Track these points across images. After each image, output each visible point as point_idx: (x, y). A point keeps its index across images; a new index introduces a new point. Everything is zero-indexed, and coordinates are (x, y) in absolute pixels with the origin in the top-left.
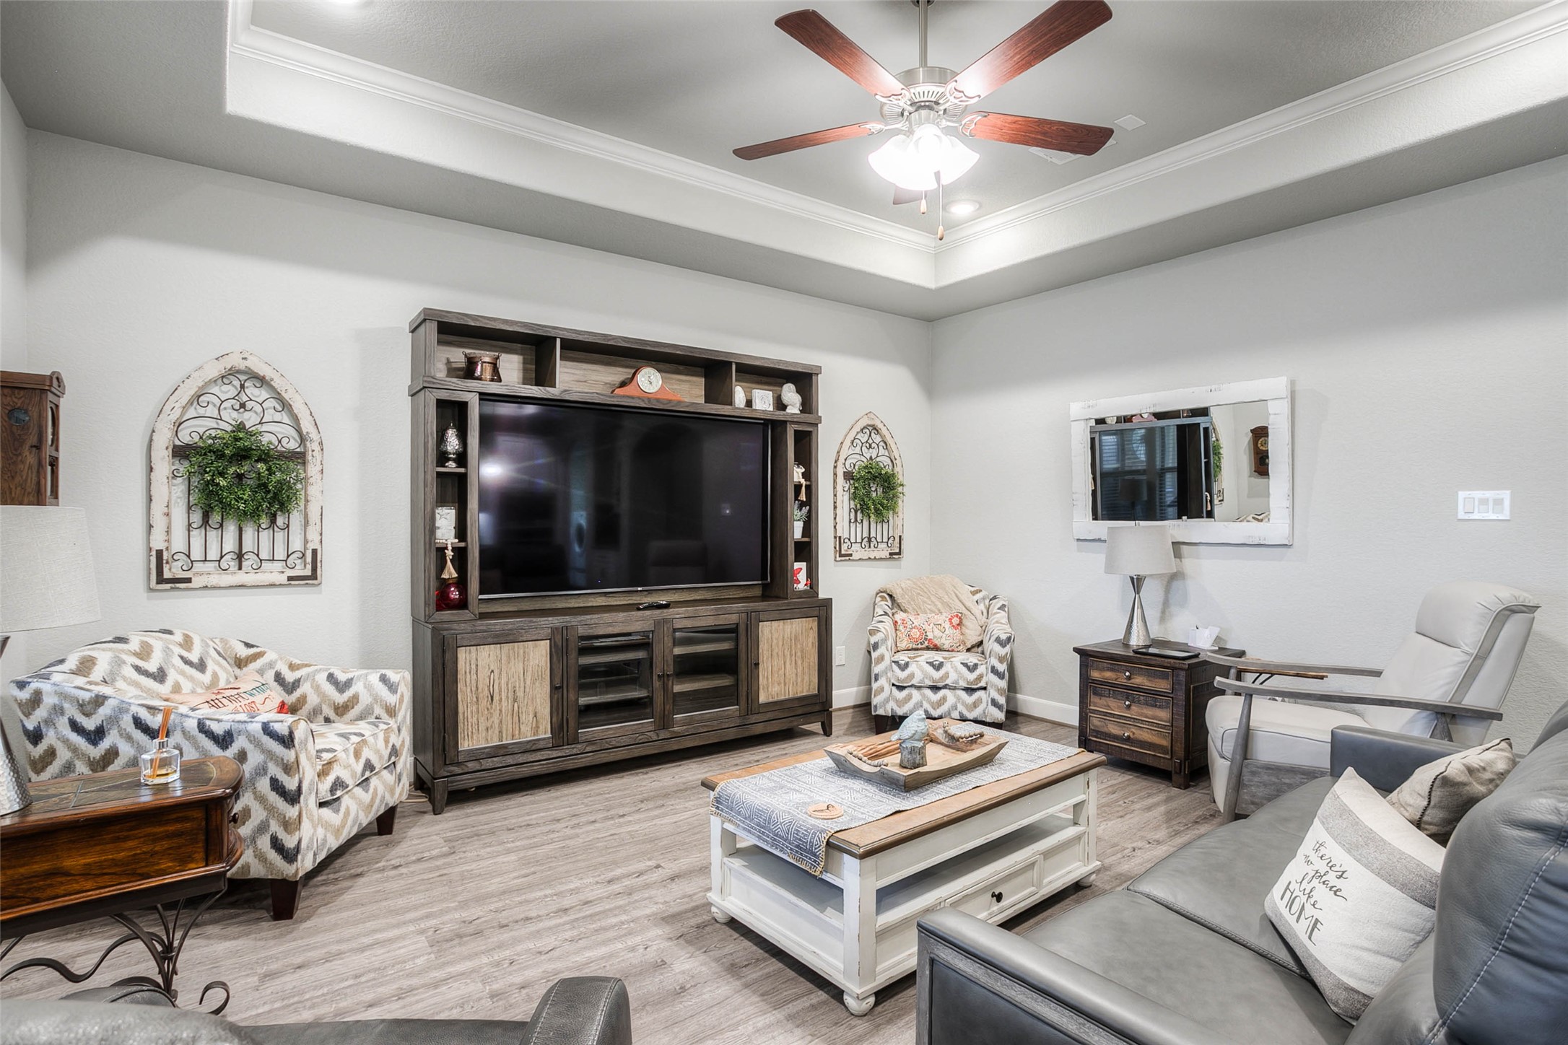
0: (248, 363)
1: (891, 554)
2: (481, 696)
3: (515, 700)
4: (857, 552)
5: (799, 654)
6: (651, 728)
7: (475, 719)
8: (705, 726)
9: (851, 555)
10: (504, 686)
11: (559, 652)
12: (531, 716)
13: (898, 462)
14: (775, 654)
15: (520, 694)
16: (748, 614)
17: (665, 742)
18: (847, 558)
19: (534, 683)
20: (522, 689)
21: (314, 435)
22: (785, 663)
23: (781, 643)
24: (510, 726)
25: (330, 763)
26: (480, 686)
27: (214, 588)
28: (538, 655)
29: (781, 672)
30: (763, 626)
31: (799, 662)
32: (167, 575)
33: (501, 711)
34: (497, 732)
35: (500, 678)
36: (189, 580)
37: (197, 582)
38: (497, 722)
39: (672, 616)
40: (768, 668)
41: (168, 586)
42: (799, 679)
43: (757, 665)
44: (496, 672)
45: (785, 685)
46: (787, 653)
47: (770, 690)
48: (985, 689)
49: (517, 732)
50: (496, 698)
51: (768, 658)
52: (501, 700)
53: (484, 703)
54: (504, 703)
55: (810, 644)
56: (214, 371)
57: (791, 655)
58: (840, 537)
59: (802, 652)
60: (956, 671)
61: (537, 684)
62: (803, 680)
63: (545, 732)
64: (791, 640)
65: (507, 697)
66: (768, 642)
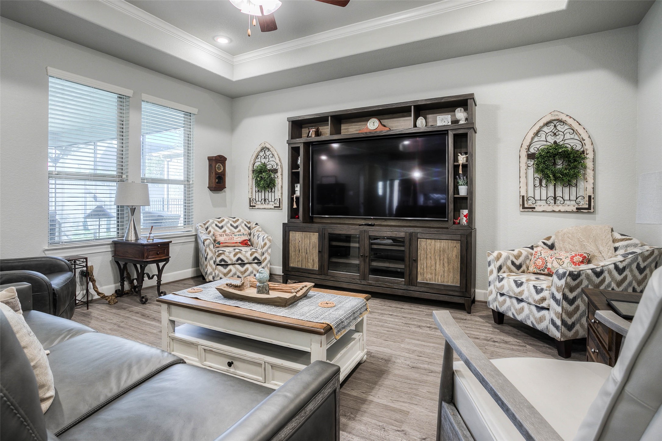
0: (265, 145)
1: (577, 209)
2: (296, 249)
3: (307, 253)
4: (541, 206)
5: (446, 260)
6: (358, 278)
7: (294, 257)
8: (384, 284)
9: (534, 208)
10: (303, 247)
11: (321, 238)
12: (312, 261)
13: (587, 141)
14: (428, 257)
15: (308, 251)
16: (411, 234)
17: (364, 286)
18: (531, 210)
19: (313, 249)
20: (309, 250)
21: (279, 164)
22: (436, 263)
23: (433, 252)
24: (305, 262)
25: (221, 254)
26: (296, 246)
27: (260, 209)
28: (314, 238)
29: (433, 268)
30: (421, 241)
31: (446, 265)
32: (251, 205)
33: (302, 256)
34: (301, 263)
35: (302, 244)
36: (255, 206)
37: (257, 207)
38: (301, 260)
39: (368, 230)
40: (423, 263)
41: (251, 208)
42: (446, 274)
43: (416, 261)
44: (301, 242)
45: (435, 275)
46: (437, 257)
47: (425, 275)
48: (548, 309)
49: (307, 265)
50: (301, 251)
51: (424, 259)
52: (302, 252)
53: (297, 252)
54: (303, 254)
55: (454, 256)
56: (259, 149)
57: (440, 260)
58: (523, 197)
59: (448, 259)
60: (529, 290)
61: (314, 249)
62: (449, 275)
63: (316, 267)
64: (440, 251)
65: (304, 252)
66: (424, 250)
